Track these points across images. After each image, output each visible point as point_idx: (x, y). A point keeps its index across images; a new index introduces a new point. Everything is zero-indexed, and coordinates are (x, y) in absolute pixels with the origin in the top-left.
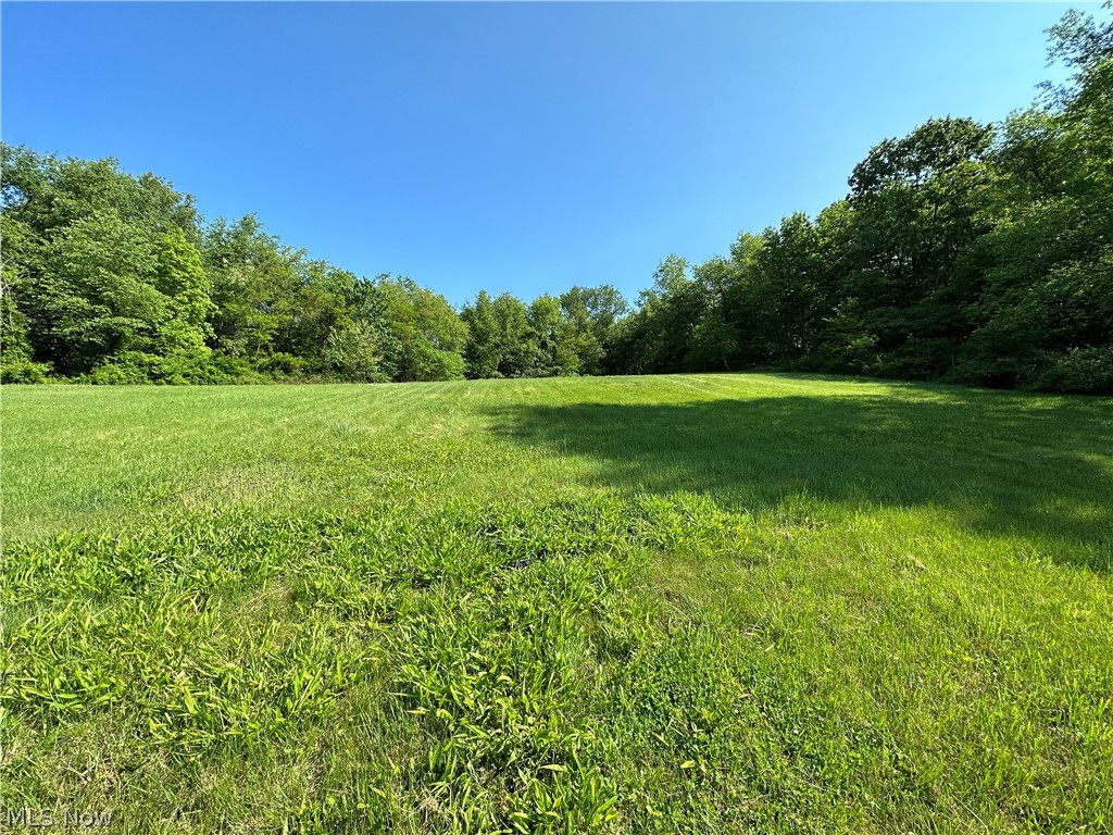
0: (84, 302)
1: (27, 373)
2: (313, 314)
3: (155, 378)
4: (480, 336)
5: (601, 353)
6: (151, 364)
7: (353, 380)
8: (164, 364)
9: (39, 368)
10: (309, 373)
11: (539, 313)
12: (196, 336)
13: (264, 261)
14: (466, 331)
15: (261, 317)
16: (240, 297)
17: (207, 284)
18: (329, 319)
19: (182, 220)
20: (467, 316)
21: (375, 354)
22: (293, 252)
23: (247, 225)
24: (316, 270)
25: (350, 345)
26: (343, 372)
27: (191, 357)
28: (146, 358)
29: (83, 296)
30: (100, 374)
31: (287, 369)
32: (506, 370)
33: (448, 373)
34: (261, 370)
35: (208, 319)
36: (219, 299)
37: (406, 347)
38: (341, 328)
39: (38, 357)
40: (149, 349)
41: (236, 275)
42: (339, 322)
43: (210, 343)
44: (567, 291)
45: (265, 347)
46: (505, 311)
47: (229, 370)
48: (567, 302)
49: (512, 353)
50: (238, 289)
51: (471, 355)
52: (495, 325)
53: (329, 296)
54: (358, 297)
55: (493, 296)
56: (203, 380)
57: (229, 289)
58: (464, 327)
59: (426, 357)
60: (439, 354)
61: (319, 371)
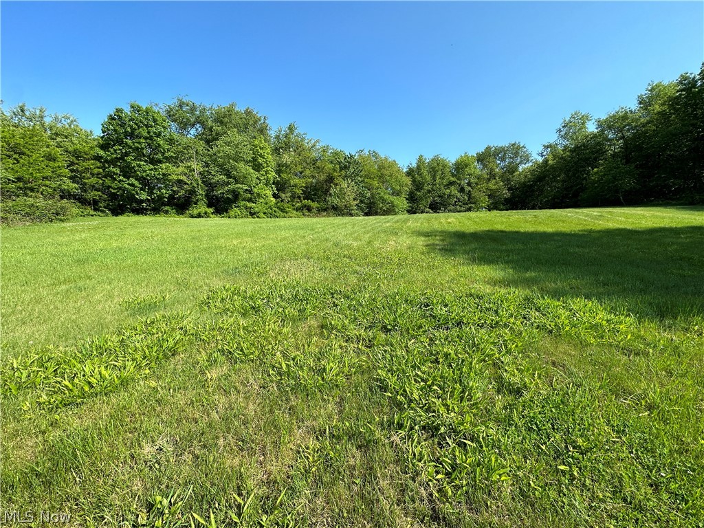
0: (224, 178)
1: (206, 213)
2: (323, 177)
3: (252, 215)
4: (418, 186)
5: (506, 194)
6: (251, 208)
7: (343, 215)
8: (256, 207)
9: (211, 210)
10: (323, 210)
11: (460, 167)
12: (269, 193)
13: (299, 149)
14: (409, 183)
15: (296, 181)
16: (288, 170)
17: (273, 164)
18: (330, 179)
19: (262, 131)
20: (410, 173)
21: (354, 199)
22: (313, 142)
23: (291, 129)
24: (324, 151)
25: (341, 195)
26: (338, 211)
27: (266, 204)
28: (249, 204)
29: (225, 175)
30: (232, 213)
31: (309, 209)
32: (435, 207)
33: (397, 210)
34: (297, 210)
35: (273, 183)
36: (279, 172)
37: (372, 195)
38: (337, 184)
39: (209, 206)
40: (250, 200)
41: (286, 158)
42: (336, 181)
43: (275, 196)
44: (482, 149)
45: (299, 197)
46: (436, 167)
47: (283, 210)
48: (481, 158)
49: (439, 196)
50: (287, 166)
51: (412, 198)
52: (428, 178)
53: (331, 166)
54: (347, 165)
55: (428, 157)
56: (272, 215)
57: (283, 166)
58: (408, 180)
59: (384, 200)
60: (392, 198)
61: (325, 210)
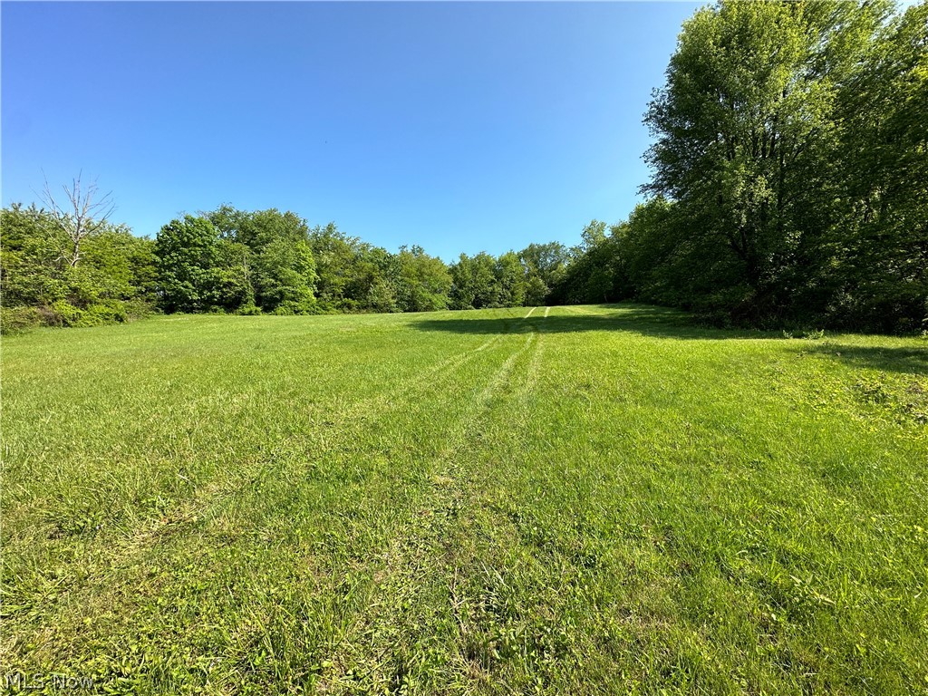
2: (362, 277)
3: (296, 312)
4: (460, 283)
5: (547, 290)
6: (294, 306)
7: (382, 312)
8: (300, 306)
9: (259, 309)
10: (361, 308)
13: (337, 248)
14: (451, 280)
15: (337, 280)
16: (328, 269)
17: (315, 266)
18: (370, 278)
19: (302, 233)
20: (453, 271)
21: (393, 298)
23: (330, 228)
24: (364, 249)
25: (380, 294)
27: (308, 302)
28: (293, 303)
30: (279, 311)
31: (349, 307)
32: (477, 304)
33: (435, 307)
34: (337, 308)
35: (315, 283)
37: (413, 292)
38: (377, 284)
41: (326, 259)
42: (375, 280)
43: (317, 295)
44: (526, 247)
45: (339, 296)
47: (325, 308)
48: (525, 255)
49: (483, 293)
50: (327, 266)
51: (455, 295)
53: (370, 264)
55: (471, 255)
61: (365, 308)
